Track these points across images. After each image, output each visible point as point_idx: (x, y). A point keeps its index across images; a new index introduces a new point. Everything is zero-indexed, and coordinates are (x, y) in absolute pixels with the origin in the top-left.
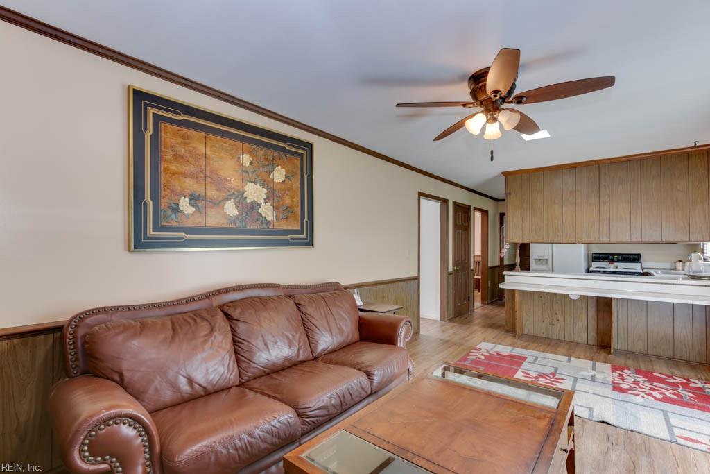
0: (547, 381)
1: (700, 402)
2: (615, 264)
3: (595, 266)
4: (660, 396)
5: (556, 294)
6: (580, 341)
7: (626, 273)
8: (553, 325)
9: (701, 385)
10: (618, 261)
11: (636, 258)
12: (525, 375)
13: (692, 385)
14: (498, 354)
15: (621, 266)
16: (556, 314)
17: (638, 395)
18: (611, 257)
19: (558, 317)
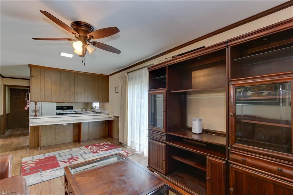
0: (74, 160)
1: (111, 147)
2: (65, 110)
3: (58, 111)
4: (104, 150)
5: (57, 125)
6: (67, 142)
7: (70, 114)
8: (56, 138)
9: (107, 143)
10: (66, 109)
11: (71, 108)
12: (63, 162)
13: (105, 144)
14: (40, 160)
15: (68, 111)
16: (57, 133)
17: (100, 152)
18: (63, 108)
19: (58, 134)
